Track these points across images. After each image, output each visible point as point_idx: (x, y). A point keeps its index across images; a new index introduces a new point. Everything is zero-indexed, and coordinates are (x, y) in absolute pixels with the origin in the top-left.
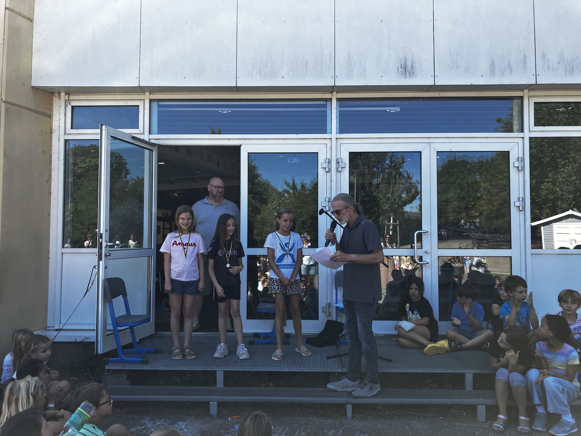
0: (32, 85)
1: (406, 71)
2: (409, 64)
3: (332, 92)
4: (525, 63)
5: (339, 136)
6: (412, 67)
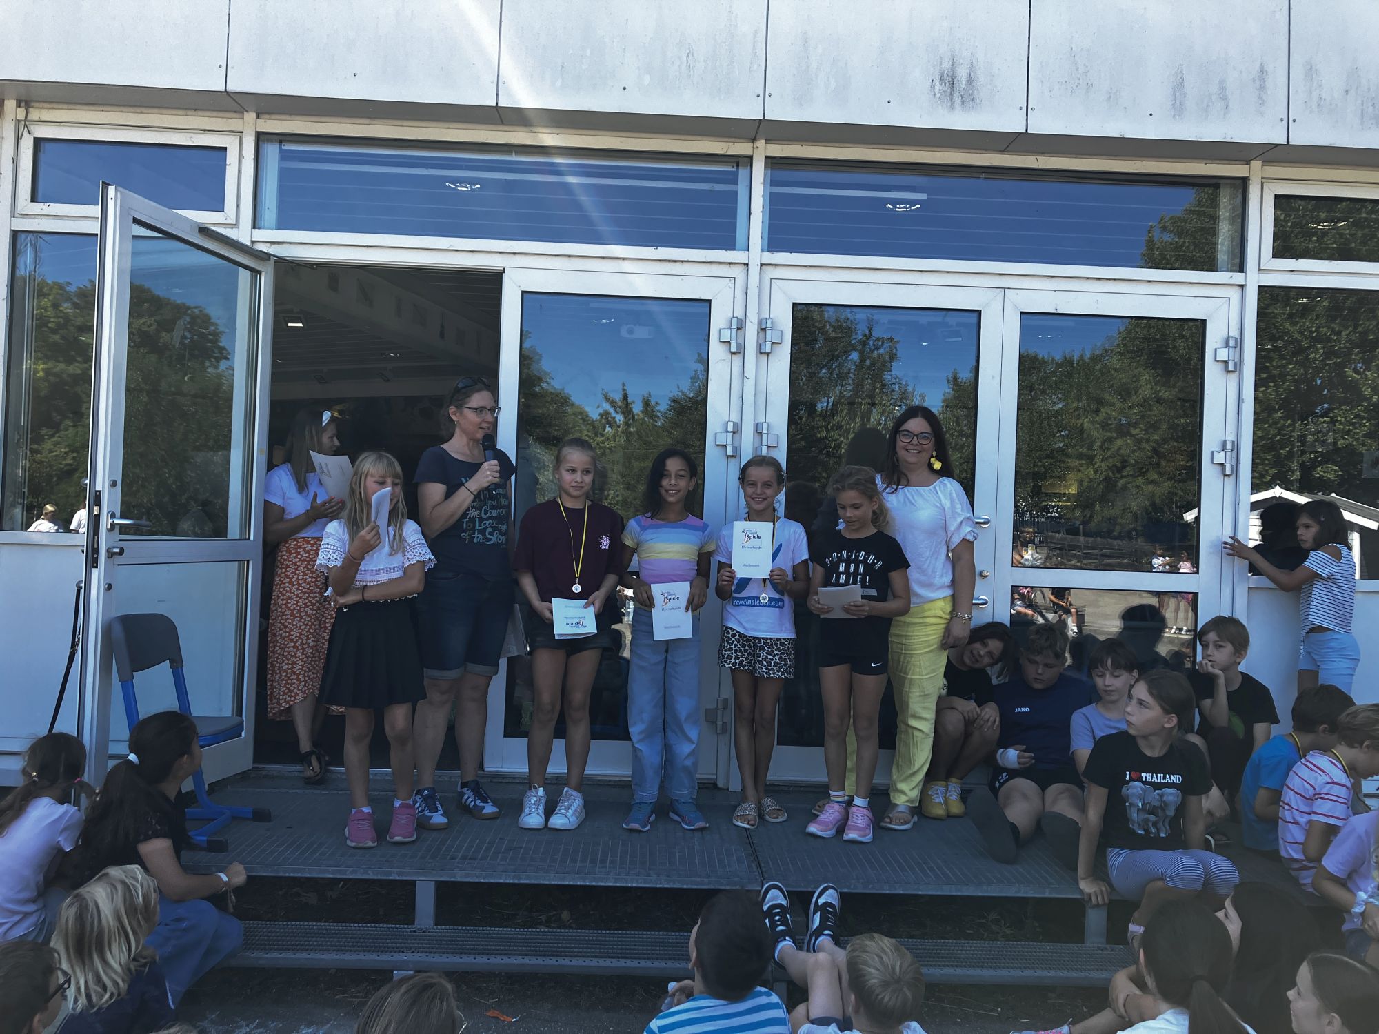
1: (952, 92)
2: (962, 74)
3: (753, 140)
4: (1262, 87)
5: (769, 258)
6: (970, 81)
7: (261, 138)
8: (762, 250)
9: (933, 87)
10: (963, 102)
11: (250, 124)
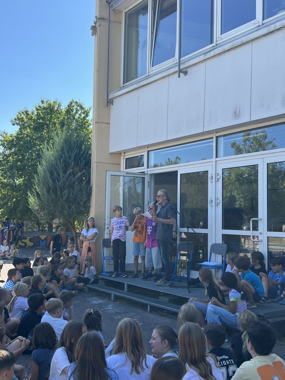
0: (109, 152)
1: (236, 116)
3: (213, 133)
5: (217, 159)
6: (239, 112)
7: (148, 152)
8: (215, 158)
9: (232, 115)
10: (238, 117)
11: (146, 150)
